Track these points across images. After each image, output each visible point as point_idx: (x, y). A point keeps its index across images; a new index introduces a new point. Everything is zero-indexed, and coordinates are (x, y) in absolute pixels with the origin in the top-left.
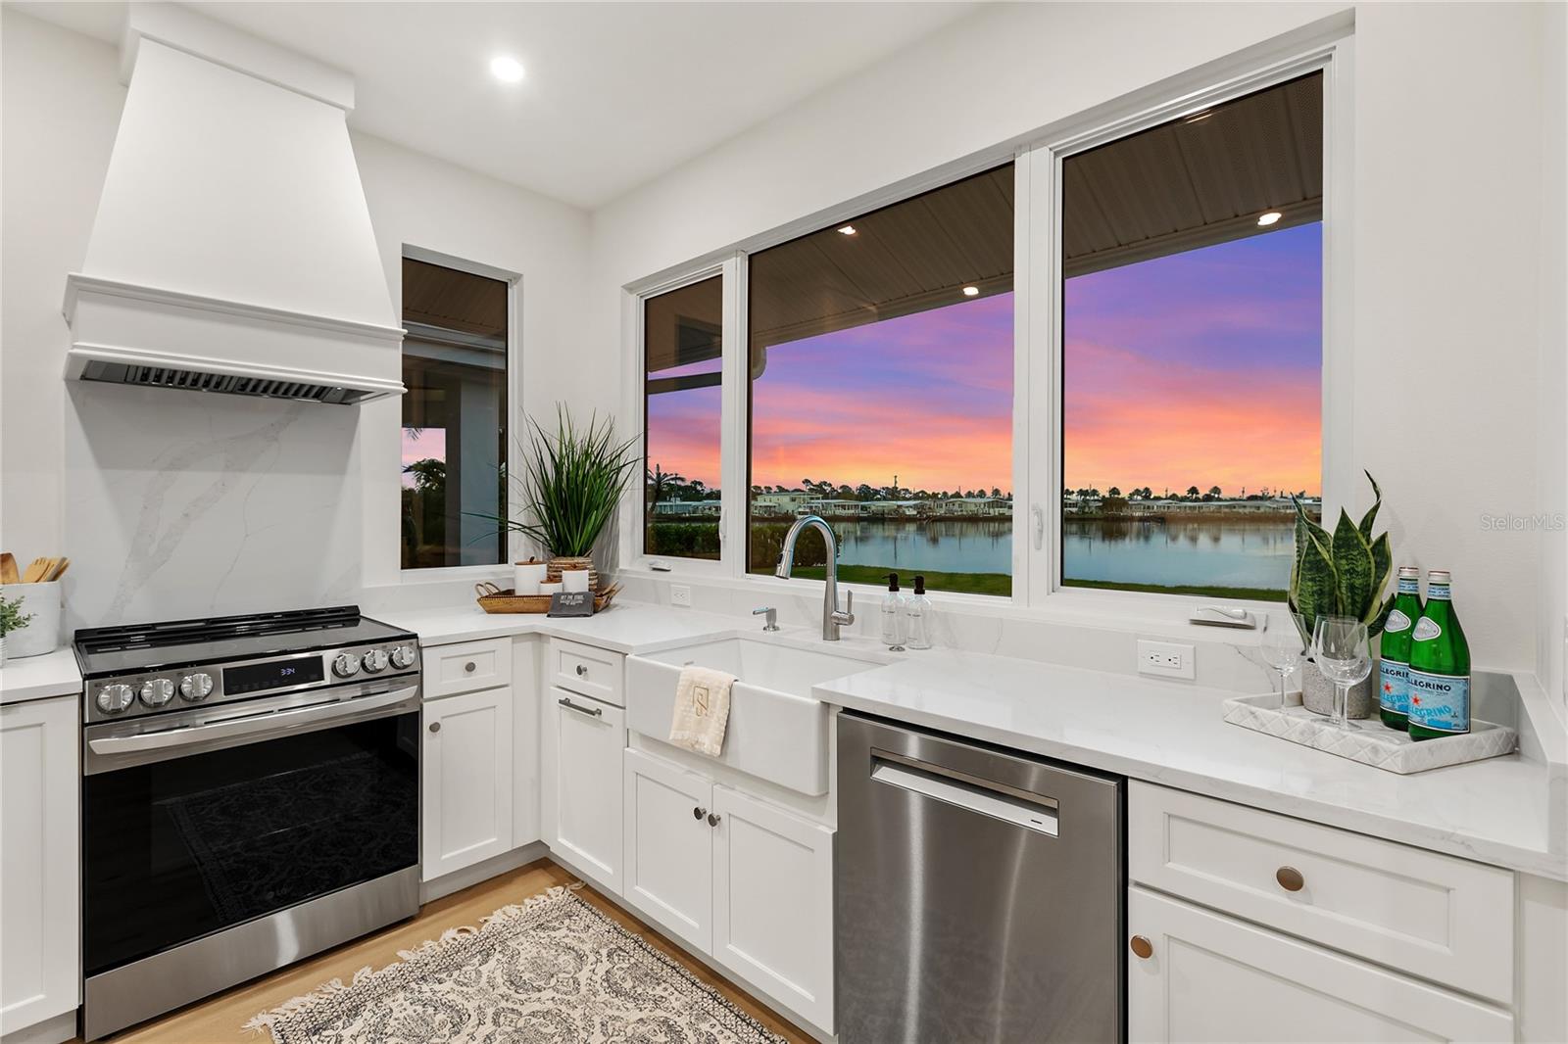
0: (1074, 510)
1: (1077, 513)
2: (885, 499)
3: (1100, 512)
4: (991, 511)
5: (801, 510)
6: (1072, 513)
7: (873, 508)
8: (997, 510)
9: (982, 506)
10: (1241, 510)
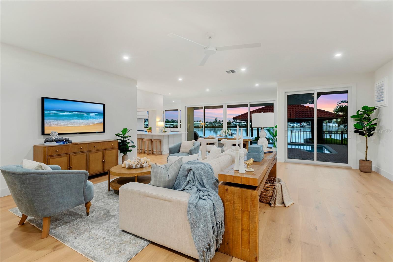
0: (220, 125)
7: (174, 125)
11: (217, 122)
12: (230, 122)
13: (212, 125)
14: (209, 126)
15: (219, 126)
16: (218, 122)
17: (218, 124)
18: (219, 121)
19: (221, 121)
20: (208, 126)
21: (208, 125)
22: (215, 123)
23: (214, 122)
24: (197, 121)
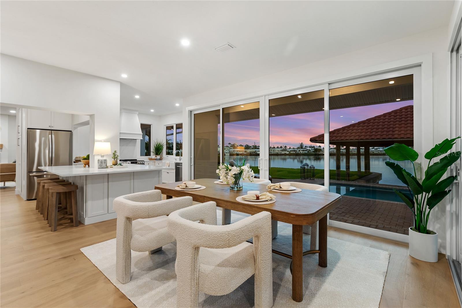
0: (306, 152)
1: (307, 153)
2: (253, 149)
3: (314, 153)
4: (282, 152)
5: (227, 152)
6: (305, 153)
7: (248, 151)
8: (284, 152)
9: (280, 151)
10: (354, 152)
11: (303, 148)
12: (320, 148)
13: (296, 153)
14: (292, 153)
15: (305, 154)
16: (305, 149)
17: (304, 151)
18: (306, 147)
19: (308, 147)
20: (290, 154)
21: (290, 152)
22: (300, 149)
23: (298, 148)
24: (277, 147)
